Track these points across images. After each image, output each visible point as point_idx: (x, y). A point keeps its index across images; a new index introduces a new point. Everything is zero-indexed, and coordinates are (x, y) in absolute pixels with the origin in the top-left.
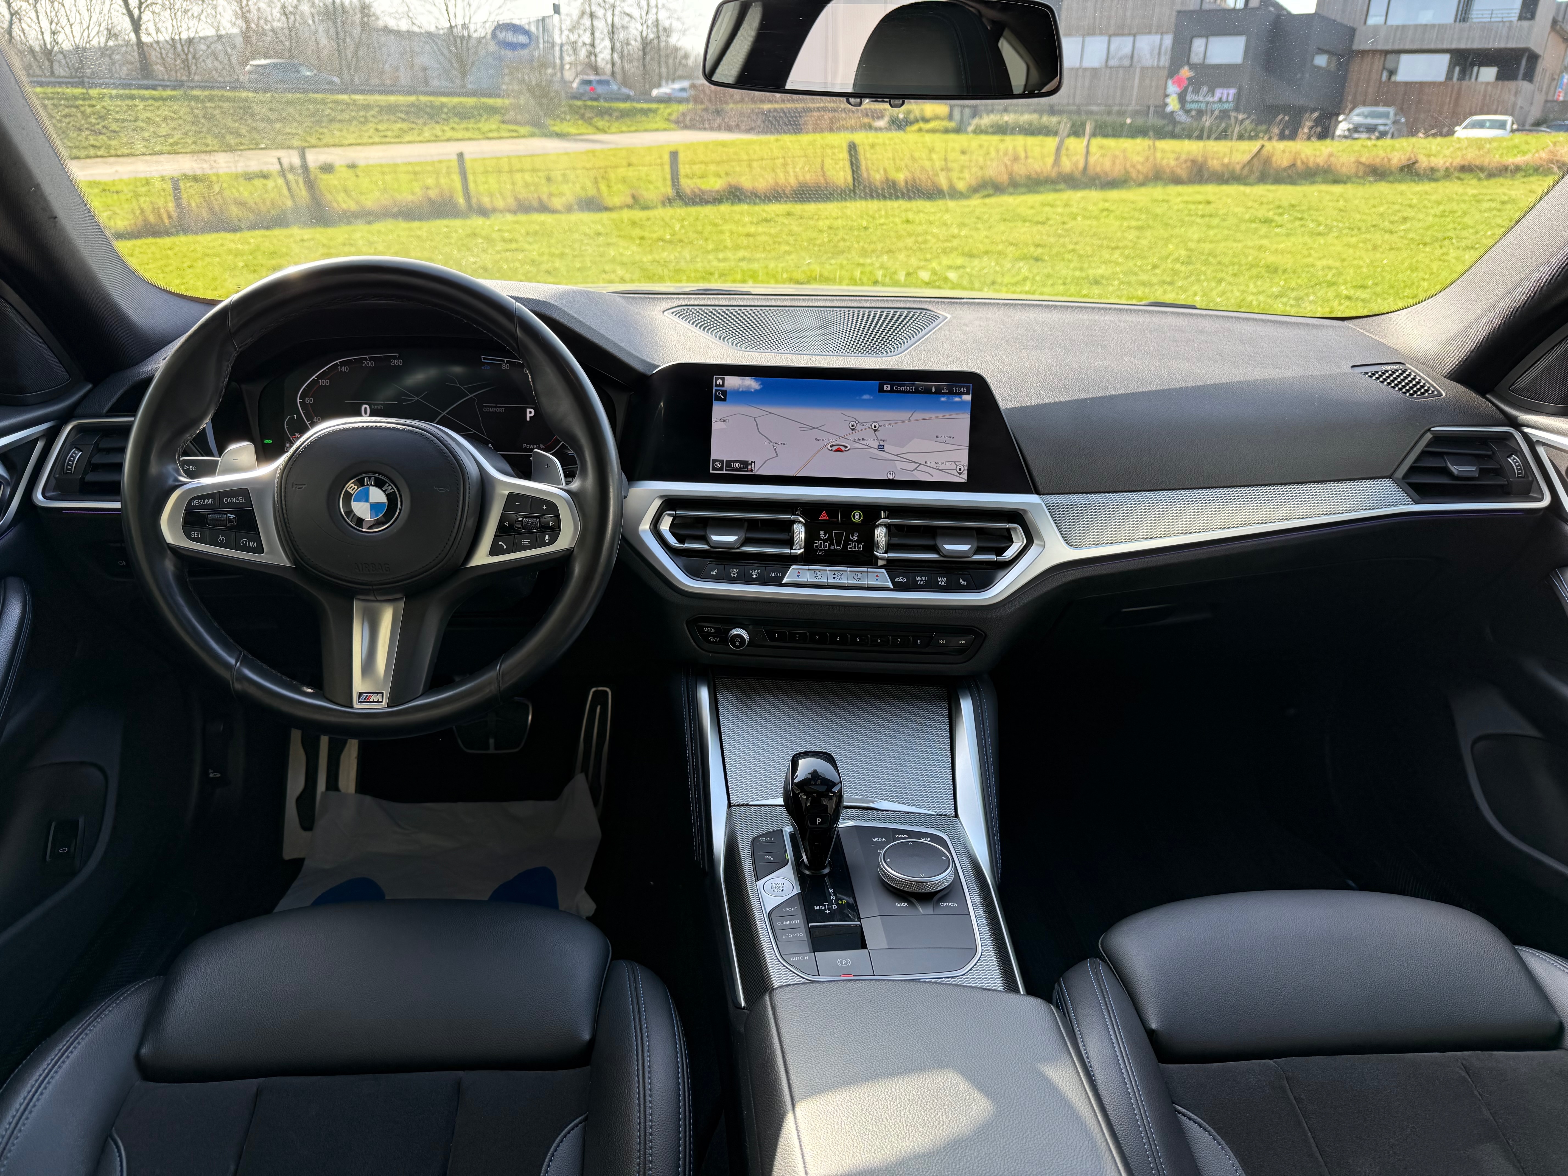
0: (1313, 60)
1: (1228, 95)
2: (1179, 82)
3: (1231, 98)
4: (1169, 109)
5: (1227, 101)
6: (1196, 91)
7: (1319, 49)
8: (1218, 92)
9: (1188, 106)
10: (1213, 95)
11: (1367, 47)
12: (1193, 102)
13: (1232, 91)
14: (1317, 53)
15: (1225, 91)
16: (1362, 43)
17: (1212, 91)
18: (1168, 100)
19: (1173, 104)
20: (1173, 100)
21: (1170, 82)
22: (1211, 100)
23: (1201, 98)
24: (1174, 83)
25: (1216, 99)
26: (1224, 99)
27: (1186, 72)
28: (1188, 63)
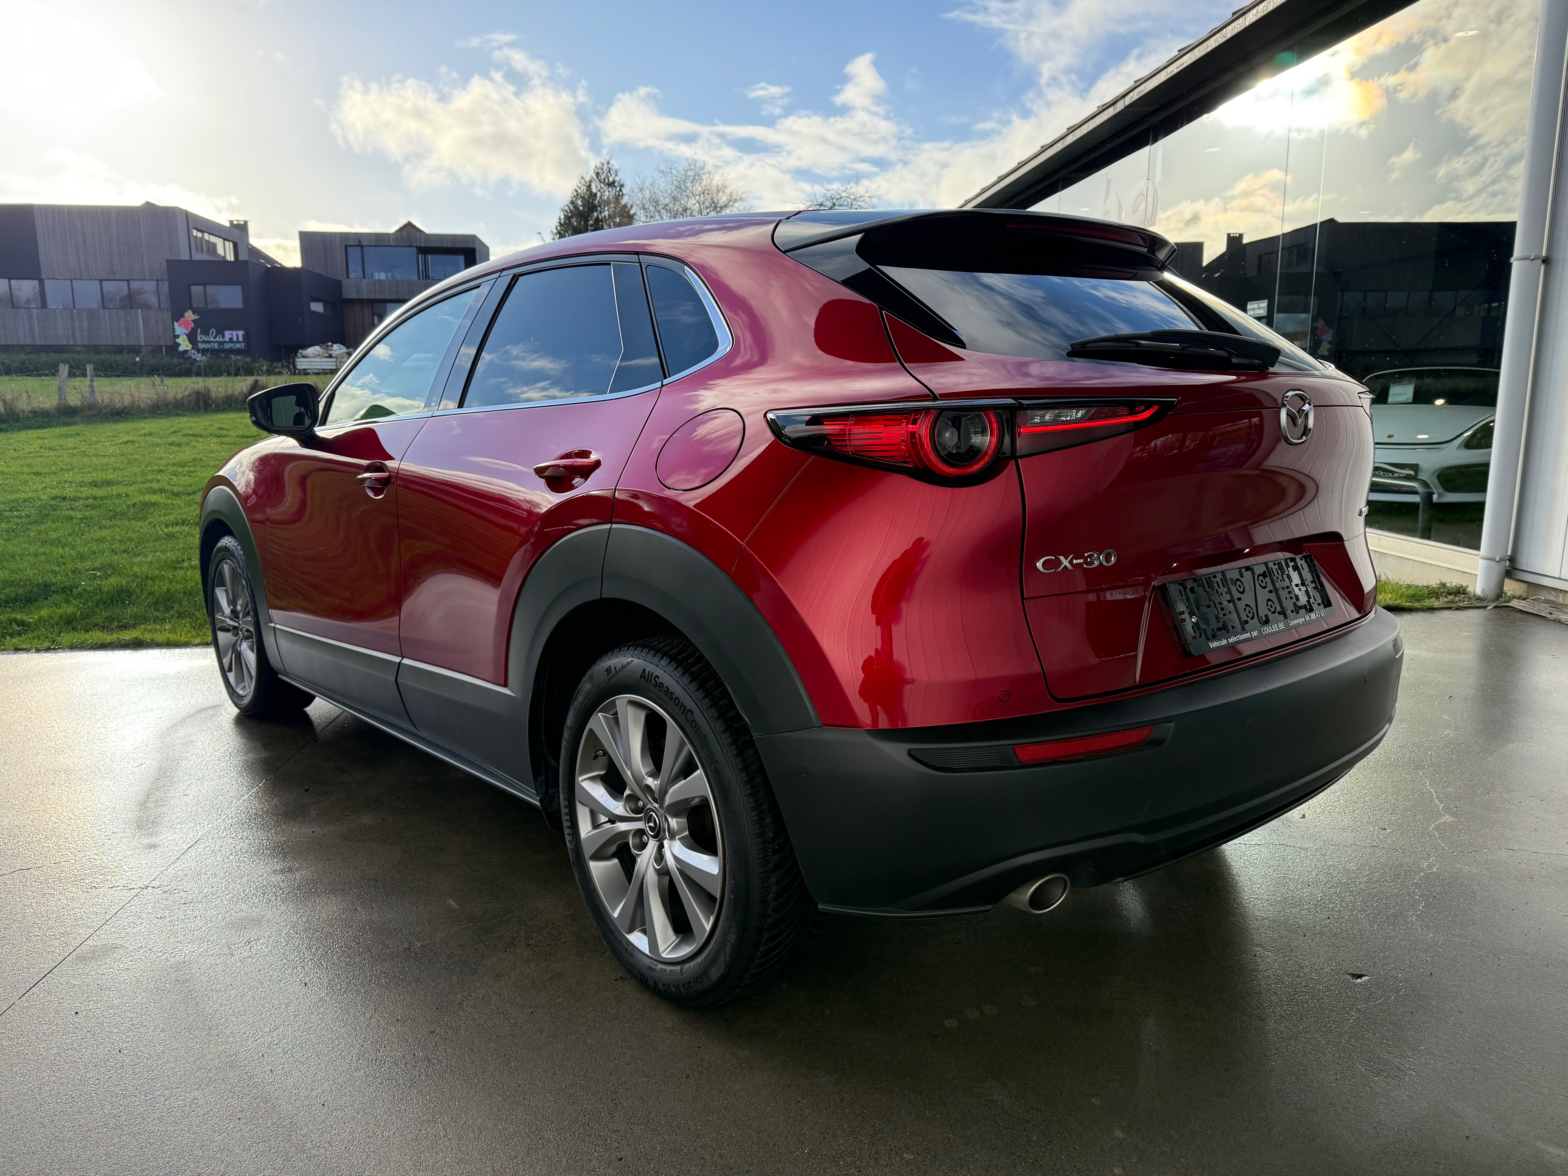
0: (309, 306)
1: (237, 335)
2: (185, 325)
3: (241, 339)
4: (181, 349)
5: (238, 342)
6: (206, 333)
7: (311, 297)
8: (228, 334)
9: (201, 346)
10: (223, 337)
11: (355, 296)
12: (204, 342)
13: (241, 333)
14: (313, 301)
15: (234, 333)
16: (350, 292)
17: (220, 332)
18: (178, 340)
19: (184, 344)
20: (184, 341)
21: (175, 323)
22: (221, 339)
23: (212, 339)
24: (180, 325)
25: (227, 339)
26: (235, 339)
27: (190, 316)
28: (191, 308)
